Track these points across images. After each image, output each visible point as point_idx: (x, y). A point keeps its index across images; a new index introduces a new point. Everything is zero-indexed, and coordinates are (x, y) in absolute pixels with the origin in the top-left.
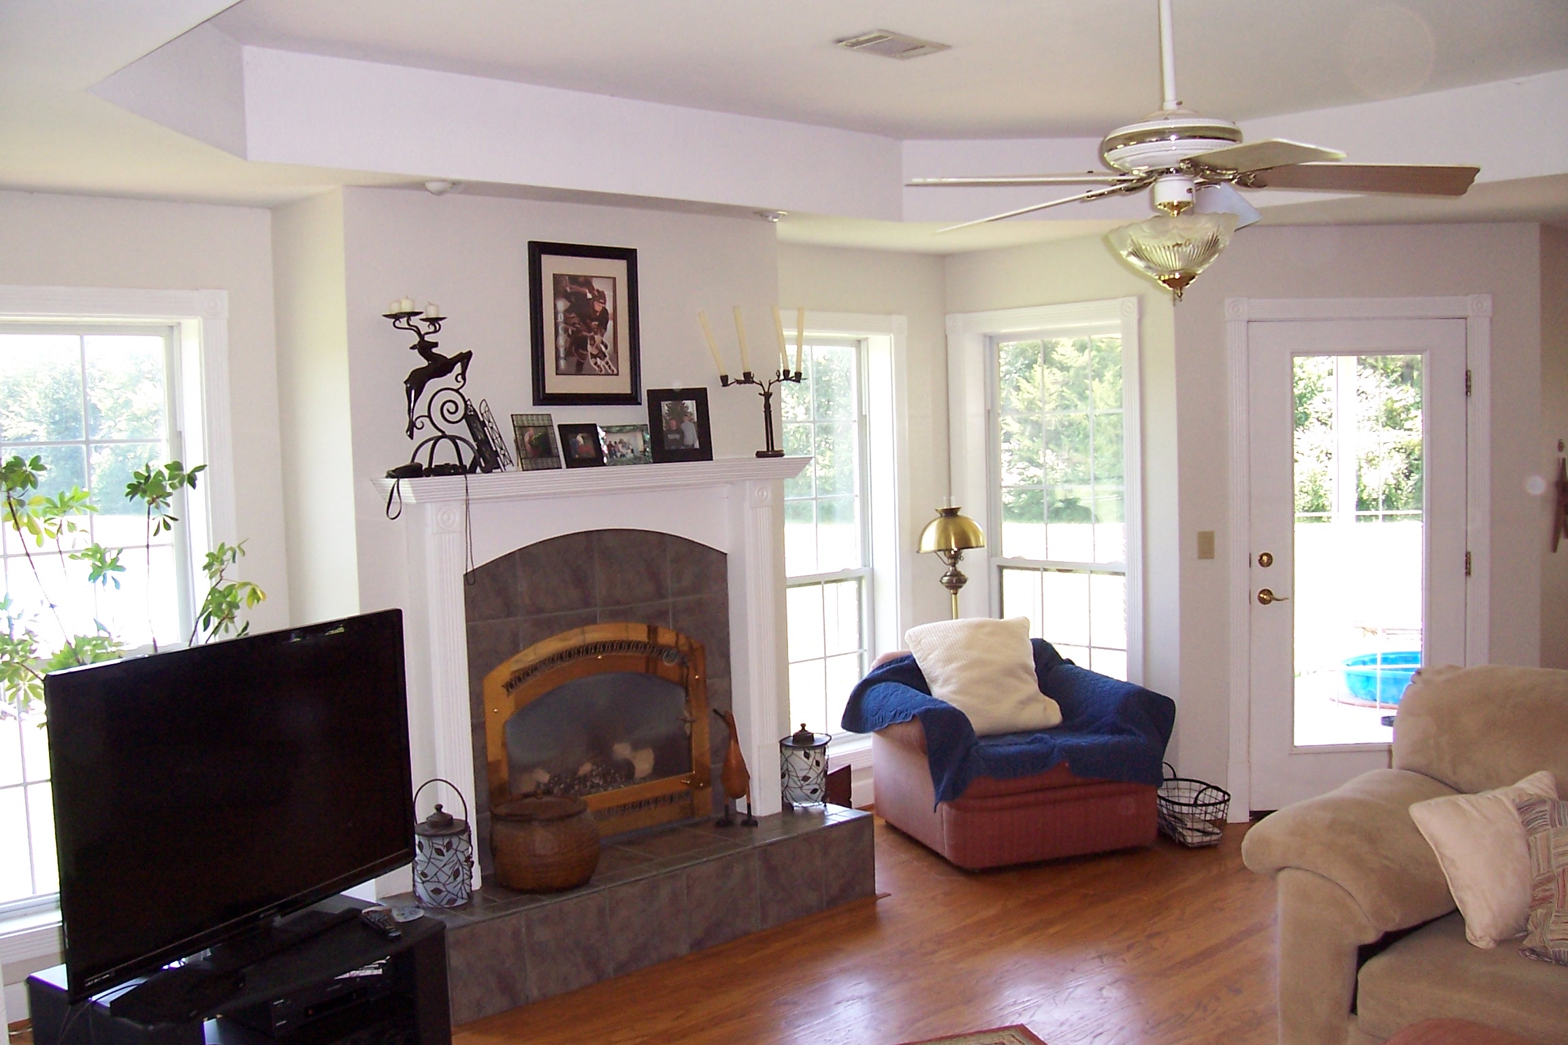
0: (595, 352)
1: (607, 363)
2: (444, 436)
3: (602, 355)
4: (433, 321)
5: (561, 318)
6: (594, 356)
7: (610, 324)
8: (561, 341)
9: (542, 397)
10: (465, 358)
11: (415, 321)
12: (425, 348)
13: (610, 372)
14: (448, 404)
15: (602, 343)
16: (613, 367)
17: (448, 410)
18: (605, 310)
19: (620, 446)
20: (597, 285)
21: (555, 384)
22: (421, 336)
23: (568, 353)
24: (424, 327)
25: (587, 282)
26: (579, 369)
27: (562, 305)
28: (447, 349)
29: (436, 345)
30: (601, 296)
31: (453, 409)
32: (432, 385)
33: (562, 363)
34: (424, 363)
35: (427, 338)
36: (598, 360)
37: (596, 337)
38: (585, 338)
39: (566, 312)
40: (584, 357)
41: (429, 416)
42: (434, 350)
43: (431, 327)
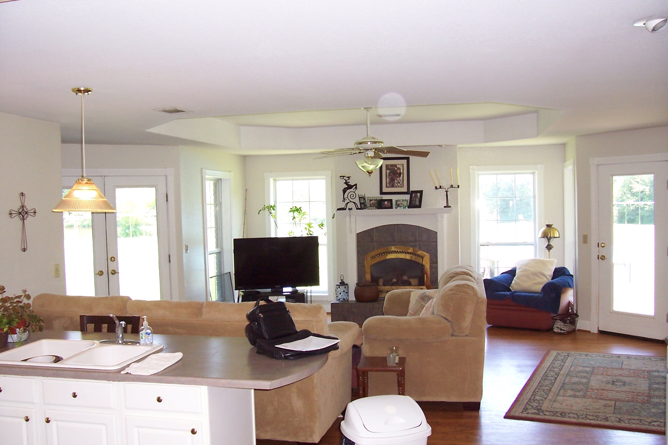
0: (397, 182)
1: (401, 185)
2: (351, 202)
3: (399, 183)
4: (349, 177)
5: (388, 174)
6: (396, 183)
7: (402, 175)
8: (388, 180)
9: (382, 193)
10: (356, 185)
11: (344, 178)
12: (346, 183)
13: (401, 186)
15: (399, 180)
16: (402, 185)
17: (352, 197)
18: (400, 172)
19: (400, 204)
20: (398, 166)
21: (385, 190)
22: (346, 181)
23: (390, 183)
24: (347, 179)
25: (395, 166)
26: (393, 186)
27: (388, 172)
28: (352, 183)
29: (349, 182)
30: (399, 169)
31: (353, 195)
32: (348, 191)
33: (388, 185)
34: (346, 186)
35: (347, 181)
36: (398, 184)
37: (398, 178)
38: (395, 179)
39: (389, 173)
40: (394, 183)
41: (348, 198)
43: (348, 179)
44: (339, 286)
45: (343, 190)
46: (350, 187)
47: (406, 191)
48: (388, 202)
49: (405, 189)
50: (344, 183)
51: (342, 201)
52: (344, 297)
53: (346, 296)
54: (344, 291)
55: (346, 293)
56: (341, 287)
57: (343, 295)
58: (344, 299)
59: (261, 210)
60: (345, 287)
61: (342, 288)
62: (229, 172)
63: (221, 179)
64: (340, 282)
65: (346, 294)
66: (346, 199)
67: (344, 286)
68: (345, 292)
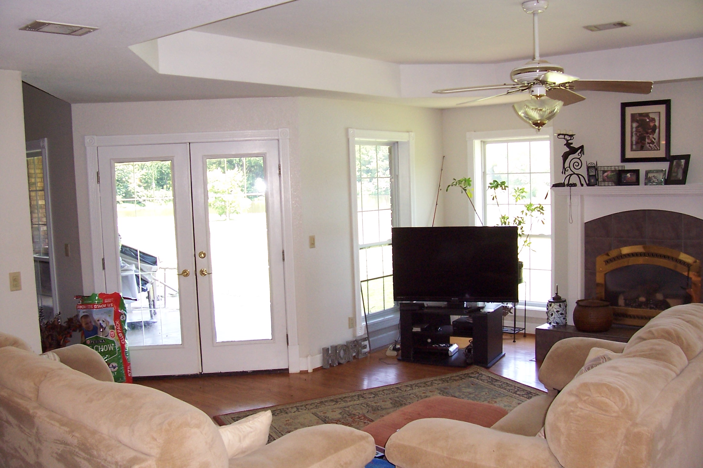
0: (650, 142)
1: (655, 146)
2: (574, 174)
3: (652, 143)
4: (571, 136)
5: (634, 130)
6: (648, 143)
7: (657, 130)
8: (634, 138)
9: (624, 160)
10: (582, 147)
11: (565, 137)
12: (568, 145)
13: (656, 149)
14: (577, 163)
15: (653, 138)
16: (657, 147)
17: (576, 165)
18: (655, 126)
19: (653, 178)
20: (651, 116)
21: (629, 154)
22: (567, 141)
23: (637, 143)
25: (647, 115)
26: (642, 148)
27: (635, 125)
28: (576, 145)
29: (572, 144)
30: (653, 120)
31: (577, 164)
32: (571, 157)
33: (634, 147)
34: (568, 150)
35: (569, 142)
36: (651, 145)
37: (650, 136)
38: (645, 136)
39: (637, 127)
40: (644, 144)
41: (569, 167)
42: (571, 145)
43: (570, 138)
44: (550, 303)
45: (562, 156)
46: (573, 151)
47: (663, 155)
48: (631, 174)
49: (661, 153)
50: (565, 145)
51: (561, 173)
52: (558, 320)
53: (562, 319)
54: (557, 311)
55: (561, 314)
56: (553, 304)
57: (556, 317)
58: (557, 323)
59: (449, 186)
60: (560, 306)
61: (555, 307)
62: (408, 132)
63: (397, 142)
64: (553, 297)
65: (561, 316)
66: (567, 170)
67: (558, 304)
68: (559, 313)
